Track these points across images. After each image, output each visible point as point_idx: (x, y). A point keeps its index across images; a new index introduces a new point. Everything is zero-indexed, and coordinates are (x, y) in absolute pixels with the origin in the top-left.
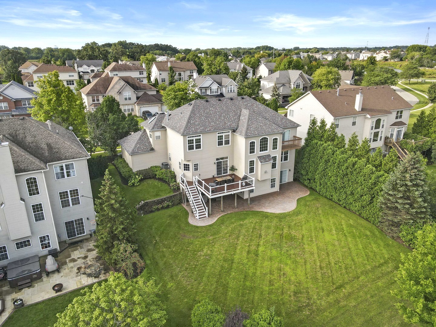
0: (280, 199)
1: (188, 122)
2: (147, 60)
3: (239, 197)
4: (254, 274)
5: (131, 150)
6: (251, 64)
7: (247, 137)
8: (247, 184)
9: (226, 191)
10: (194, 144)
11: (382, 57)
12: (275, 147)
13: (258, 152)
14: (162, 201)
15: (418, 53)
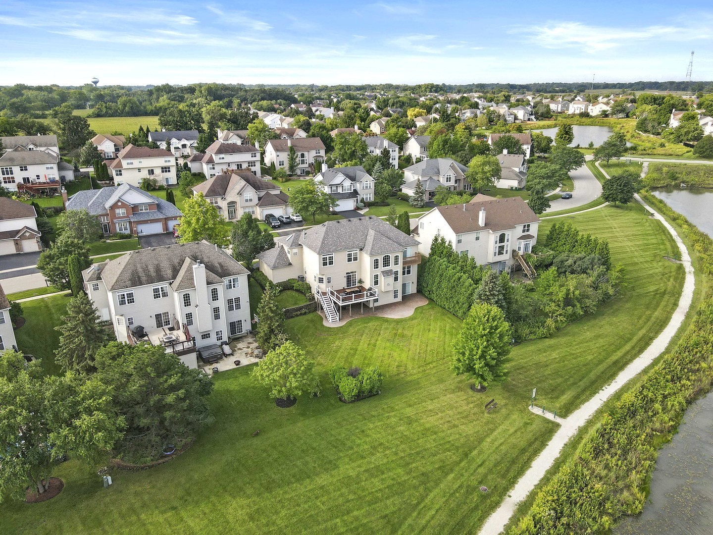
0: (400, 308)
1: (323, 243)
2: (257, 130)
3: (365, 305)
4: (371, 357)
5: (272, 265)
6: (398, 138)
7: (371, 255)
8: (372, 295)
9: (353, 300)
10: (328, 261)
11: (601, 110)
12: (396, 263)
13: (381, 268)
14: (300, 309)
15: (650, 107)
